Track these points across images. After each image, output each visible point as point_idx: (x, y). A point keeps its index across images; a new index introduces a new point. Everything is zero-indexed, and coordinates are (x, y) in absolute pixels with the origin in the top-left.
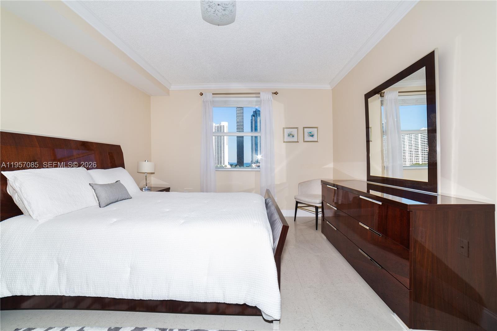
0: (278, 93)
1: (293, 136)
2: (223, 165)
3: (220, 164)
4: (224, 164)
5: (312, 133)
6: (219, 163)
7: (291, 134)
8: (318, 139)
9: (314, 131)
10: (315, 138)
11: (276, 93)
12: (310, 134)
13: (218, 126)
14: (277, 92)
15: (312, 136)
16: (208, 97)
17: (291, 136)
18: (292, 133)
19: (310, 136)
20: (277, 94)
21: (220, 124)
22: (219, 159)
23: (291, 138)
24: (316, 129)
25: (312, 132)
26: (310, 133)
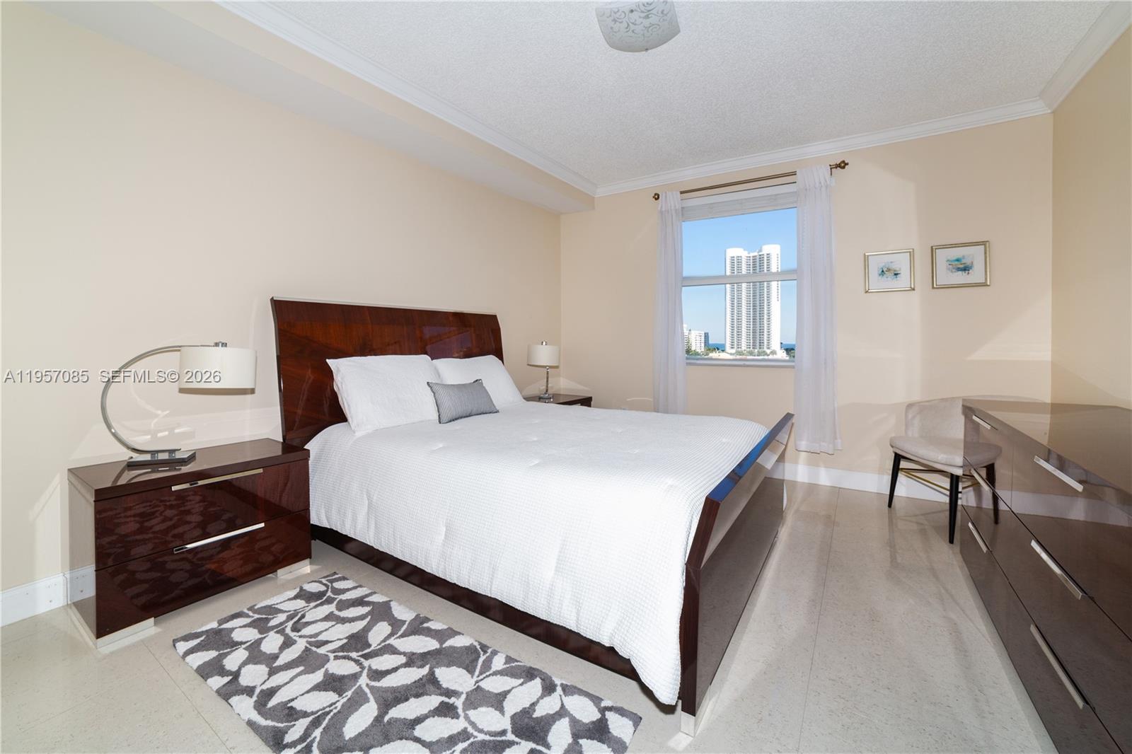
0: (847, 164)
1: (896, 274)
2: (765, 349)
3: (758, 347)
4: (768, 348)
5: (964, 261)
6: (758, 344)
7: (889, 270)
8: (986, 279)
9: (974, 255)
10: (976, 275)
11: (842, 165)
12: (956, 262)
13: (756, 256)
14: (844, 162)
15: (966, 269)
16: (672, 200)
17: (890, 275)
18: (894, 266)
19: (959, 269)
20: (844, 167)
21: (760, 251)
22: (758, 336)
23: (889, 279)
24: (983, 246)
25: (964, 257)
26: (958, 260)
